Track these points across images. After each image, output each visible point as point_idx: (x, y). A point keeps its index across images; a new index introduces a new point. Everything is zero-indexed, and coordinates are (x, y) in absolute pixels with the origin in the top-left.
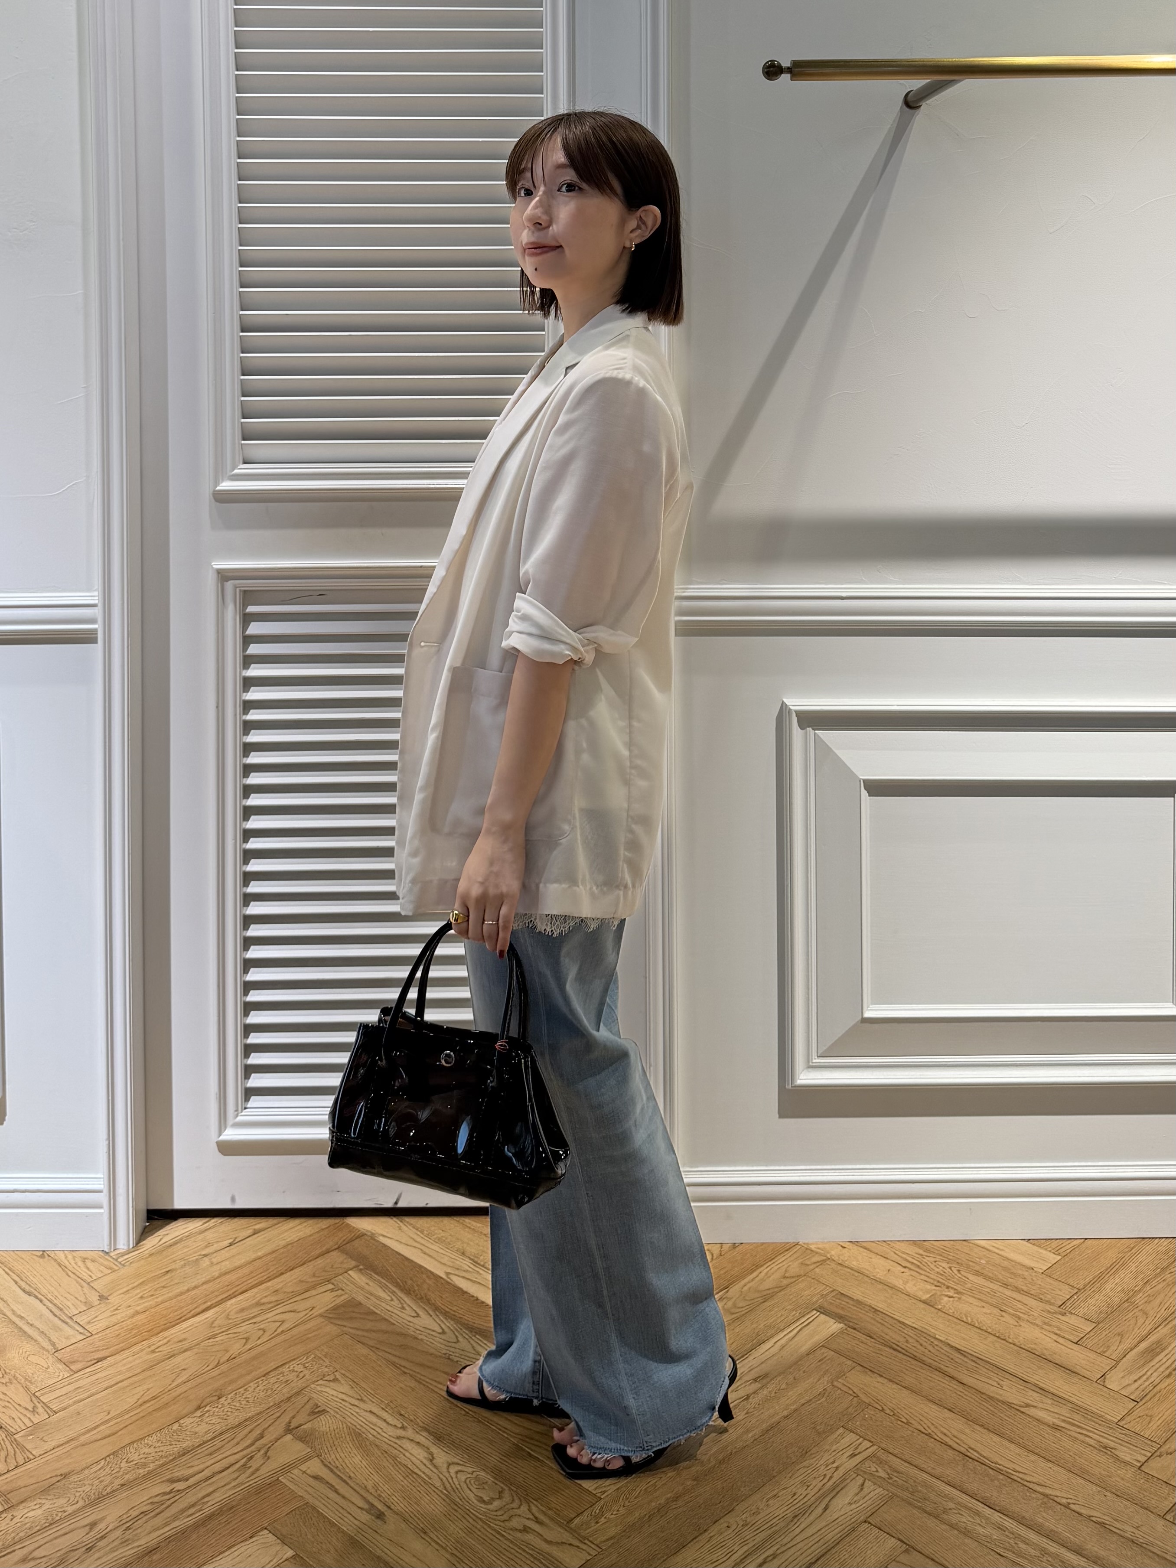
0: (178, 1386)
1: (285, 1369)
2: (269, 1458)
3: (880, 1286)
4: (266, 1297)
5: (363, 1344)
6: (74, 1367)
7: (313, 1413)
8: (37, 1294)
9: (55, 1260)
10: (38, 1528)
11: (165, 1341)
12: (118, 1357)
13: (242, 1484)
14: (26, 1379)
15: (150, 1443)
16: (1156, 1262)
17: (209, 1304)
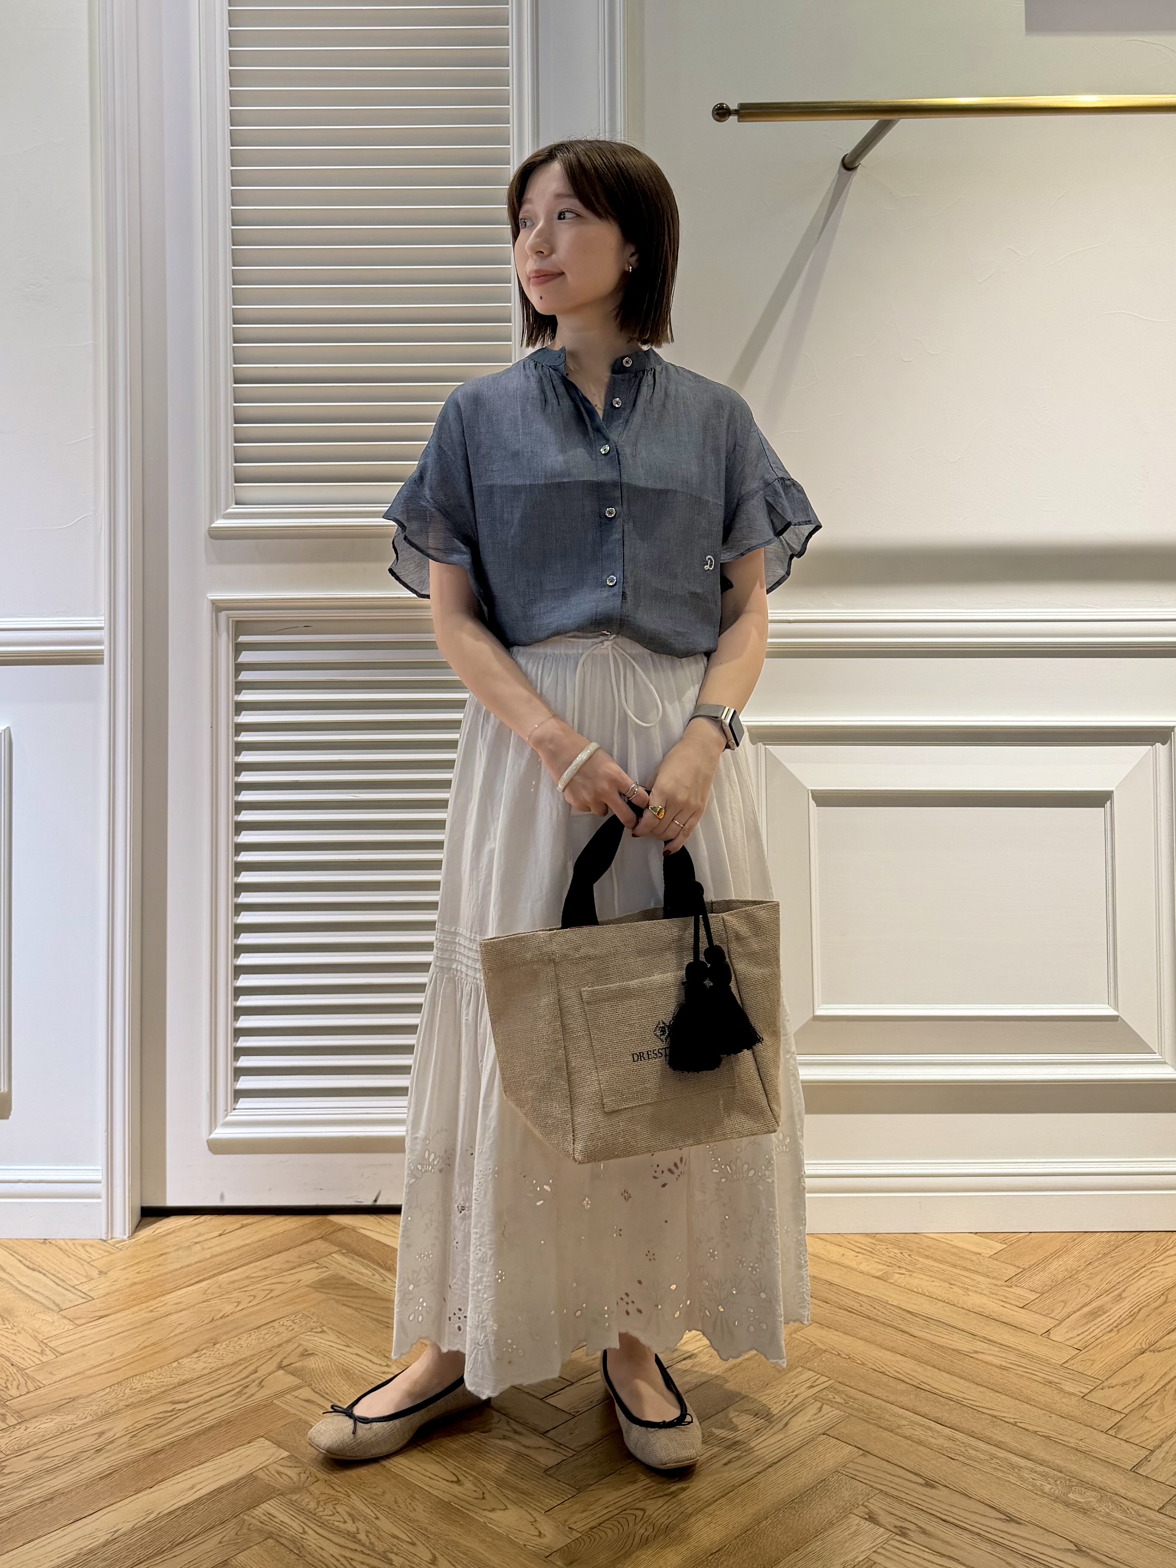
0: (175, 1336)
1: (276, 1324)
2: (262, 1387)
3: (836, 1266)
4: (255, 1272)
5: (348, 1306)
6: (78, 1322)
7: (303, 1355)
8: (40, 1269)
9: (56, 1246)
10: (51, 1435)
11: (163, 1303)
12: (118, 1315)
13: (238, 1405)
14: (34, 1331)
15: (152, 1376)
16: (1098, 1250)
17: (201, 1278)
